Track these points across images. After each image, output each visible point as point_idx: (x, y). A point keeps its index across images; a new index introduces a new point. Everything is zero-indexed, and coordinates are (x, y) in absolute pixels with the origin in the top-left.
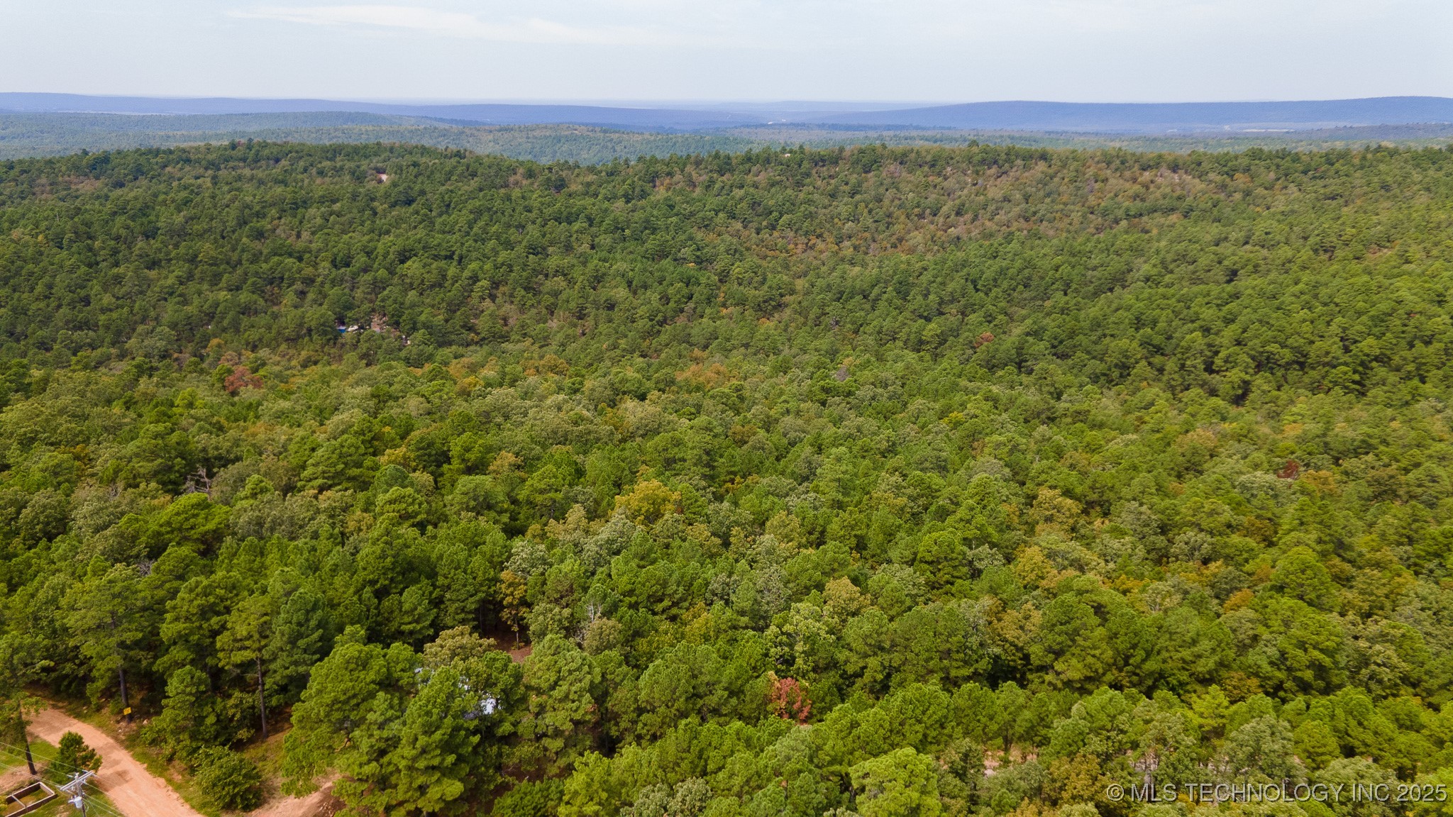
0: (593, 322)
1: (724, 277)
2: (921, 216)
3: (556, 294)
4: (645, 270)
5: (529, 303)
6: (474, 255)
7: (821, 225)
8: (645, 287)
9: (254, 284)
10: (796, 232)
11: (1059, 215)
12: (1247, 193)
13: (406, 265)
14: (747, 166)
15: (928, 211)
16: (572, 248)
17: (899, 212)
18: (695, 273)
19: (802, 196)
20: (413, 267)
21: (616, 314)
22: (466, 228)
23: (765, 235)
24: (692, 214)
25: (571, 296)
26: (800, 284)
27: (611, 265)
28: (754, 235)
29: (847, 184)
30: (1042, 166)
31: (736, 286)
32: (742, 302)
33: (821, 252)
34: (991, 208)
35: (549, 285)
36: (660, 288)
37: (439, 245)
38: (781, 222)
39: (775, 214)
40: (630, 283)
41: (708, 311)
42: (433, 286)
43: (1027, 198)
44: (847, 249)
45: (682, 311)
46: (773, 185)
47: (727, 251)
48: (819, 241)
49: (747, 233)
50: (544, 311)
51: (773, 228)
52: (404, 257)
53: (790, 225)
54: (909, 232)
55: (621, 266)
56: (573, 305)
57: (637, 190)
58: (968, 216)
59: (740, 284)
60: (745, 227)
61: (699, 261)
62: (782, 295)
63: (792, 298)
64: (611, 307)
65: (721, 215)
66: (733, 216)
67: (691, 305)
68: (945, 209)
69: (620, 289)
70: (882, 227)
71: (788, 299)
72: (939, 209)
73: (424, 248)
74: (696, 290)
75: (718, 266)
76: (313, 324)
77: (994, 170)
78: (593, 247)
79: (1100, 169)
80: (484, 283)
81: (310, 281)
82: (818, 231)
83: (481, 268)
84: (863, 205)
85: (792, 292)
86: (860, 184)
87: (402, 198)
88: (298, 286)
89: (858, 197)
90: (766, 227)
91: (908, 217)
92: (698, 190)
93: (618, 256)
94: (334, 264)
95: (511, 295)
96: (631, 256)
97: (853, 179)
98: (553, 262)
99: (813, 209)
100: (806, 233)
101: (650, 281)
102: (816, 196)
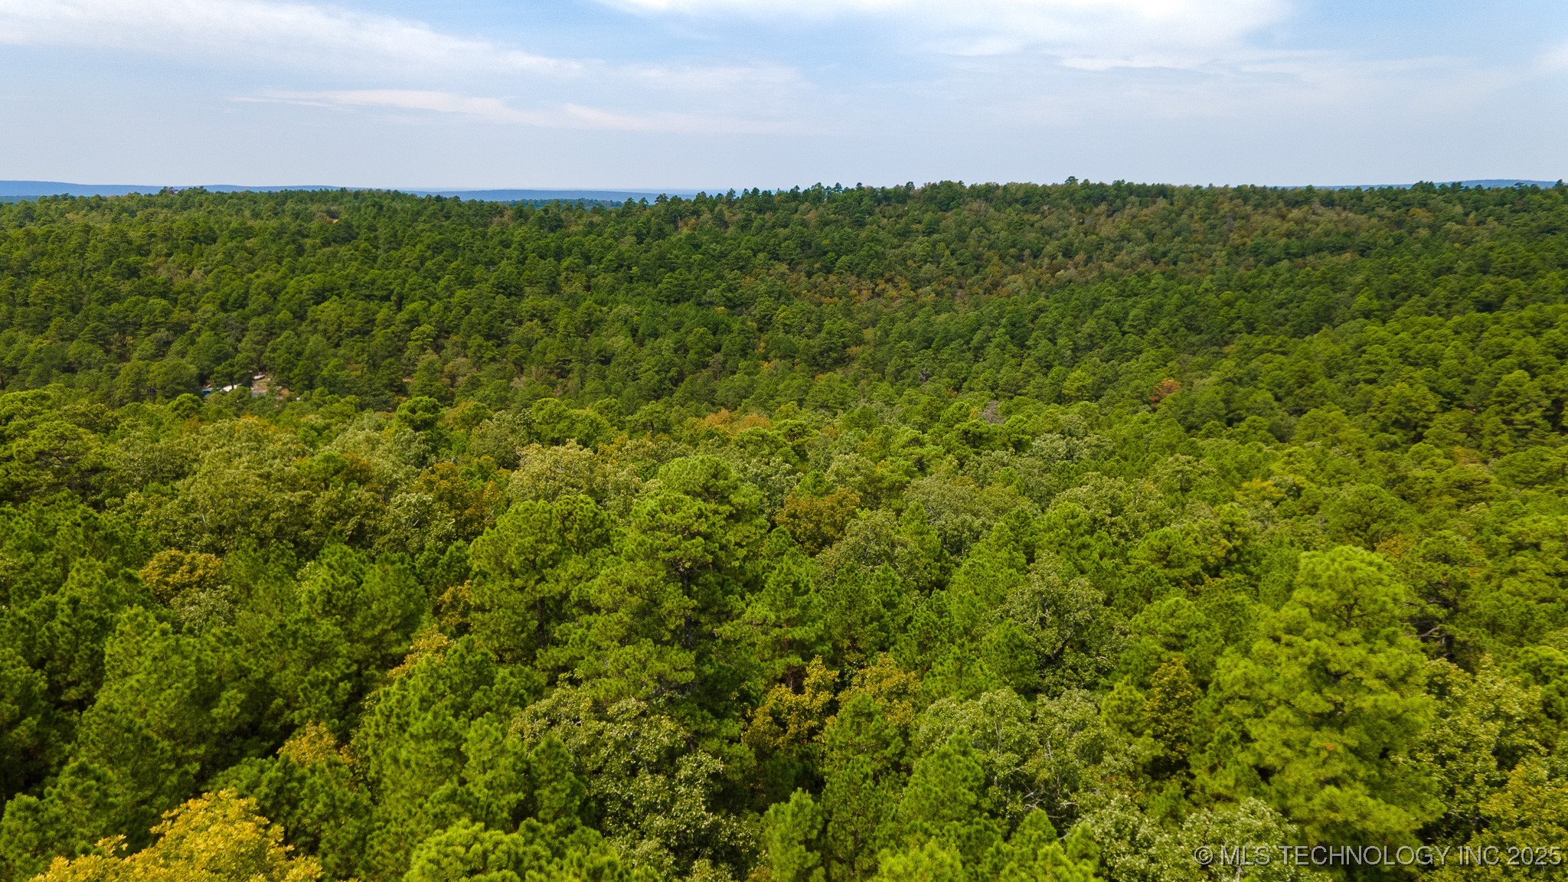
0: (577, 380)
1: (765, 323)
2: (1020, 258)
3: (529, 344)
4: (655, 315)
5: (488, 355)
6: (419, 293)
7: (890, 268)
8: (655, 335)
9: (95, 330)
10: (859, 276)
11: (1195, 255)
12: (1434, 228)
13: (321, 307)
14: (793, 204)
15: (1027, 252)
16: (559, 288)
17: (991, 253)
18: (726, 319)
19: (863, 234)
20: (330, 309)
21: (612, 371)
22: (417, 263)
23: (818, 279)
24: (723, 255)
25: (552, 348)
26: (869, 334)
27: (611, 309)
28: (804, 278)
29: (920, 222)
30: (1162, 202)
31: (781, 335)
32: (789, 354)
33: (893, 299)
34: (1109, 247)
35: (519, 332)
36: (676, 335)
37: (373, 282)
38: (838, 264)
39: (830, 254)
40: (634, 332)
41: (743, 364)
42: (352, 334)
43: (1151, 237)
44: (927, 294)
45: (706, 366)
46: (826, 224)
47: (769, 293)
48: (889, 286)
49: (794, 276)
50: (510, 367)
51: (829, 271)
52: (320, 297)
53: (850, 267)
54: (1005, 275)
55: (624, 309)
56: (550, 357)
57: (654, 228)
58: (1080, 257)
59: (787, 333)
60: (792, 270)
61: (733, 306)
62: (845, 346)
63: (859, 349)
64: (606, 361)
65: (761, 255)
66: (776, 257)
67: (719, 356)
68: (1049, 249)
69: (621, 337)
70: (970, 270)
71: (853, 350)
72: (1040, 250)
73: (352, 285)
74: (726, 340)
75: (757, 311)
76: (159, 381)
77: (1103, 207)
78: (588, 288)
79: (1236, 206)
80: (426, 328)
81: (180, 329)
82: (887, 275)
83: (426, 310)
84: (942, 244)
85: (860, 342)
86: (938, 222)
87: (342, 233)
88: (162, 334)
89: (935, 236)
90: (819, 270)
91: (1002, 258)
92: (731, 229)
93: (620, 298)
94: (223, 306)
95: (465, 346)
96: (639, 298)
97: (928, 217)
98: (526, 304)
99: (879, 248)
100: (872, 277)
101: (661, 329)
102: (882, 234)
